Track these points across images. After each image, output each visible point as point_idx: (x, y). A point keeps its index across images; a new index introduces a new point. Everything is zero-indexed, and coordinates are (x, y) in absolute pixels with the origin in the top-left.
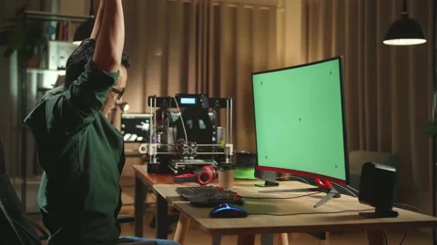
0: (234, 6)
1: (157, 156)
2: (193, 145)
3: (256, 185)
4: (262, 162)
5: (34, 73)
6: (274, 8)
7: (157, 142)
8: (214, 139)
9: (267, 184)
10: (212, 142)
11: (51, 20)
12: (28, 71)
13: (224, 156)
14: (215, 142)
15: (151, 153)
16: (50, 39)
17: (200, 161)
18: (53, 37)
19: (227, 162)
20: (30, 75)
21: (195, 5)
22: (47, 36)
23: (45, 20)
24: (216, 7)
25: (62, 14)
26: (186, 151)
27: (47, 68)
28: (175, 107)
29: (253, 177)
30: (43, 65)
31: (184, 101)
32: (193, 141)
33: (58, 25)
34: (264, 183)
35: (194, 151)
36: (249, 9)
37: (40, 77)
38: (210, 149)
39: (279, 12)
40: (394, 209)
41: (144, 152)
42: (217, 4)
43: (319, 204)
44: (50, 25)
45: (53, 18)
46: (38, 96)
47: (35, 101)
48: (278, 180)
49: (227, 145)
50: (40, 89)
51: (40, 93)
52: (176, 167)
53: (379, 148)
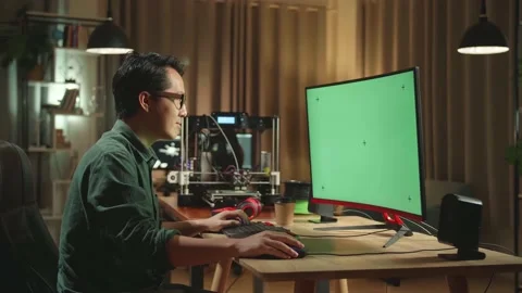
0: (276, 6)
1: (190, 187)
2: (245, 174)
3: (310, 221)
4: (317, 194)
5: (38, 86)
6: (323, 9)
7: (190, 169)
9: (324, 220)
11: (56, 23)
12: (31, 84)
13: (269, 186)
15: (182, 183)
16: (57, 46)
18: (60, 43)
19: (273, 193)
20: (33, 88)
22: (52, 41)
23: (49, 23)
24: (254, 7)
25: (71, 16)
26: (237, 180)
27: (52, 80)
29: (306, 211)
30: (48, 76)
31: (221, 120)
33: (66, 29)
34: (319, 218)
35: (247, 180)
36: (293, 11)
37: (44, 91)
39: (330, 14)
40: (480, 250)
41: (174, 182)
42: (256, 5)
43: (389, 243)
44: (56, 30)
45: (60, 20)
46: (41, 114)
47: (38, 120)
48: (336, 215)
49: (273, 173)
50: (45, 106)
51: (45, 111)
52: (213, 199)
53: (450, 176)
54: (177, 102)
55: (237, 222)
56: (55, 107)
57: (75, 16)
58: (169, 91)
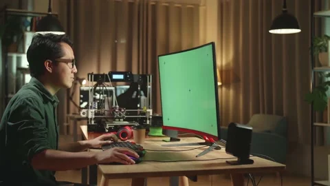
0: (167, 4)
1: (95, 118)
2: (123, 110)
3: (164, 141)
4: (166, 123)
5: (15, 56)
6: (197, 6)
7: (95, 108)
8: (139, 106)
9: (172, 140)
10: (137, 108)
11: (27, 16)
12: (9, 55)
13: (146, 119)
14: (140, 108)
15: (90, 117)
16: (26, 31)
17: (126, 123)
18: (29, 28)
19: (148, 123)
20: (11, 57)
21: (137, 4)
22: (24, 28)
23: (23, 16)
24: (153, 5)
25: (36, 11)
26: (117, 115)
27: (24, 52)
28: (108, 81)
29: (161, 134)
30: (21, 50)
31: (115, 77)
32: (123, 107)
33: (32, 20)
34: (169, 139)
35: (123, 115)
36: (178, 7)
37: (19, 59)
38: (136, 113)
39: (201, 9)
40: (251, 158)
41: (85, 116)
42: (154, 3)
43: (200, 155)
44: (26, 20)
45: (28, 14)
46: (17, 74)
47: (15, 78)
48: (180, 136)
49: (148, 110)
50: (20, 69)
51: (19, 71)
52: (108, 127)
53: (274, 112)
54: (70, 64)
55: (110, 142)
56: (25, 69)
57: (39, 12)
58: (63, 58)
